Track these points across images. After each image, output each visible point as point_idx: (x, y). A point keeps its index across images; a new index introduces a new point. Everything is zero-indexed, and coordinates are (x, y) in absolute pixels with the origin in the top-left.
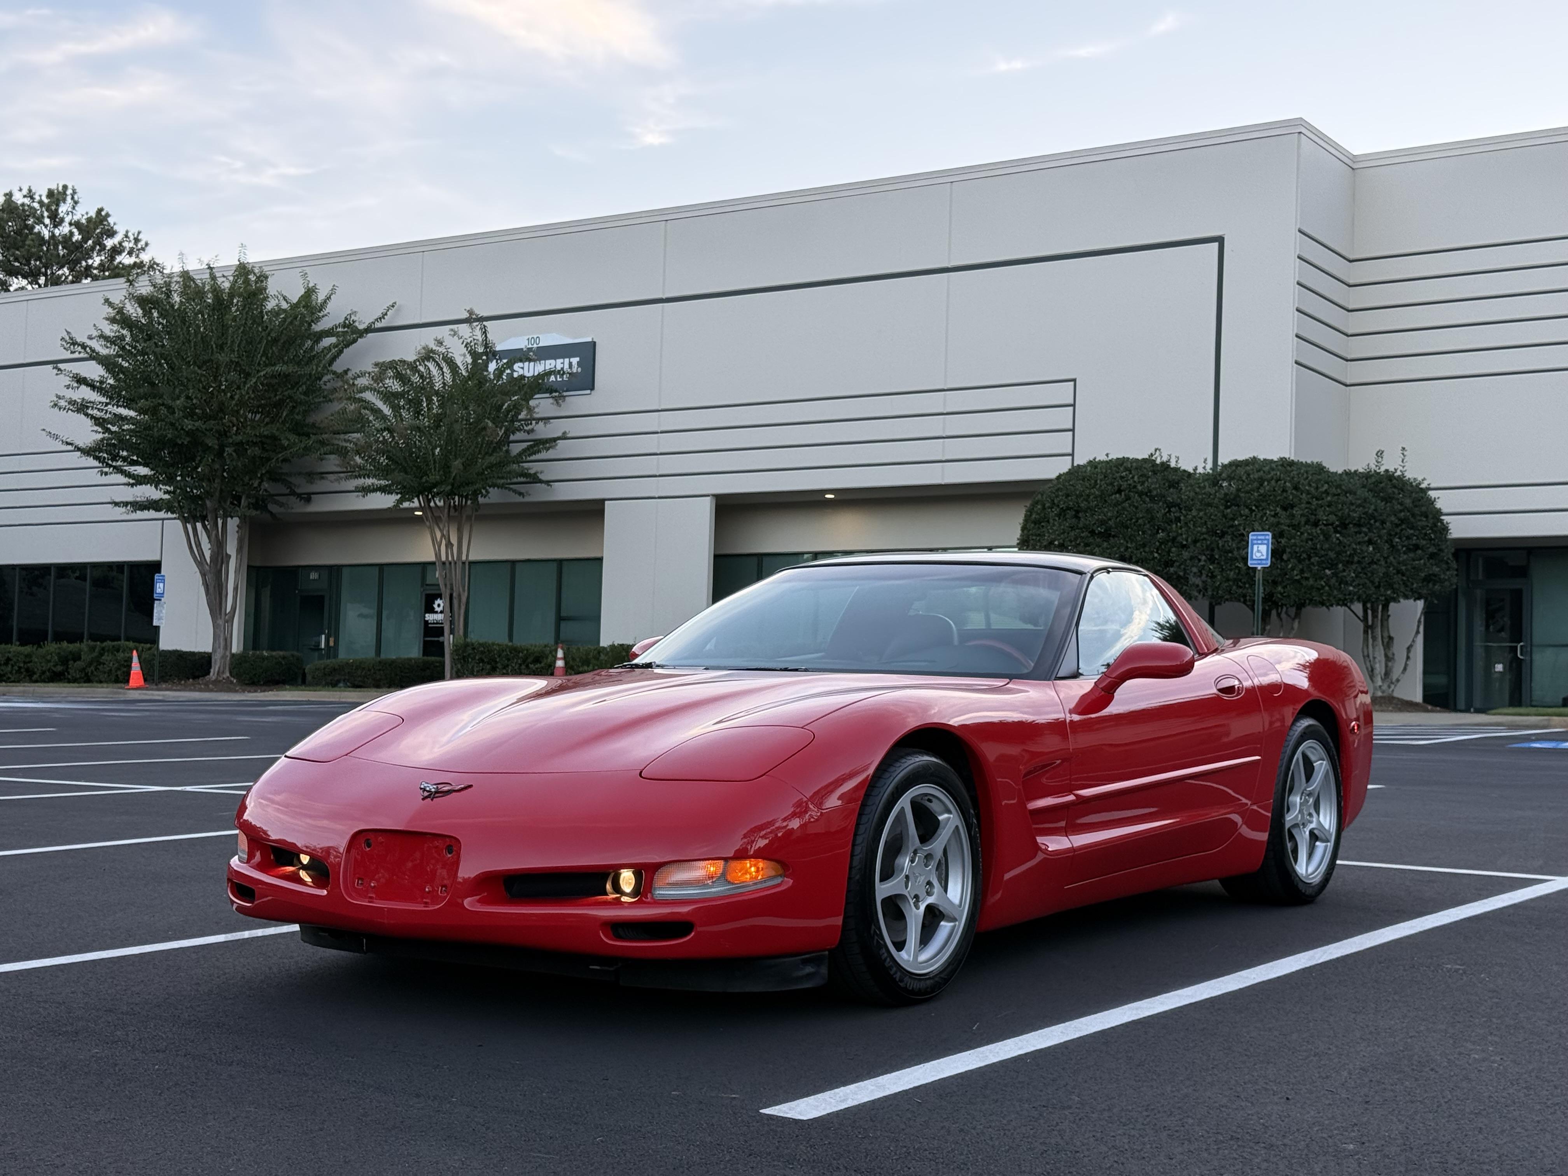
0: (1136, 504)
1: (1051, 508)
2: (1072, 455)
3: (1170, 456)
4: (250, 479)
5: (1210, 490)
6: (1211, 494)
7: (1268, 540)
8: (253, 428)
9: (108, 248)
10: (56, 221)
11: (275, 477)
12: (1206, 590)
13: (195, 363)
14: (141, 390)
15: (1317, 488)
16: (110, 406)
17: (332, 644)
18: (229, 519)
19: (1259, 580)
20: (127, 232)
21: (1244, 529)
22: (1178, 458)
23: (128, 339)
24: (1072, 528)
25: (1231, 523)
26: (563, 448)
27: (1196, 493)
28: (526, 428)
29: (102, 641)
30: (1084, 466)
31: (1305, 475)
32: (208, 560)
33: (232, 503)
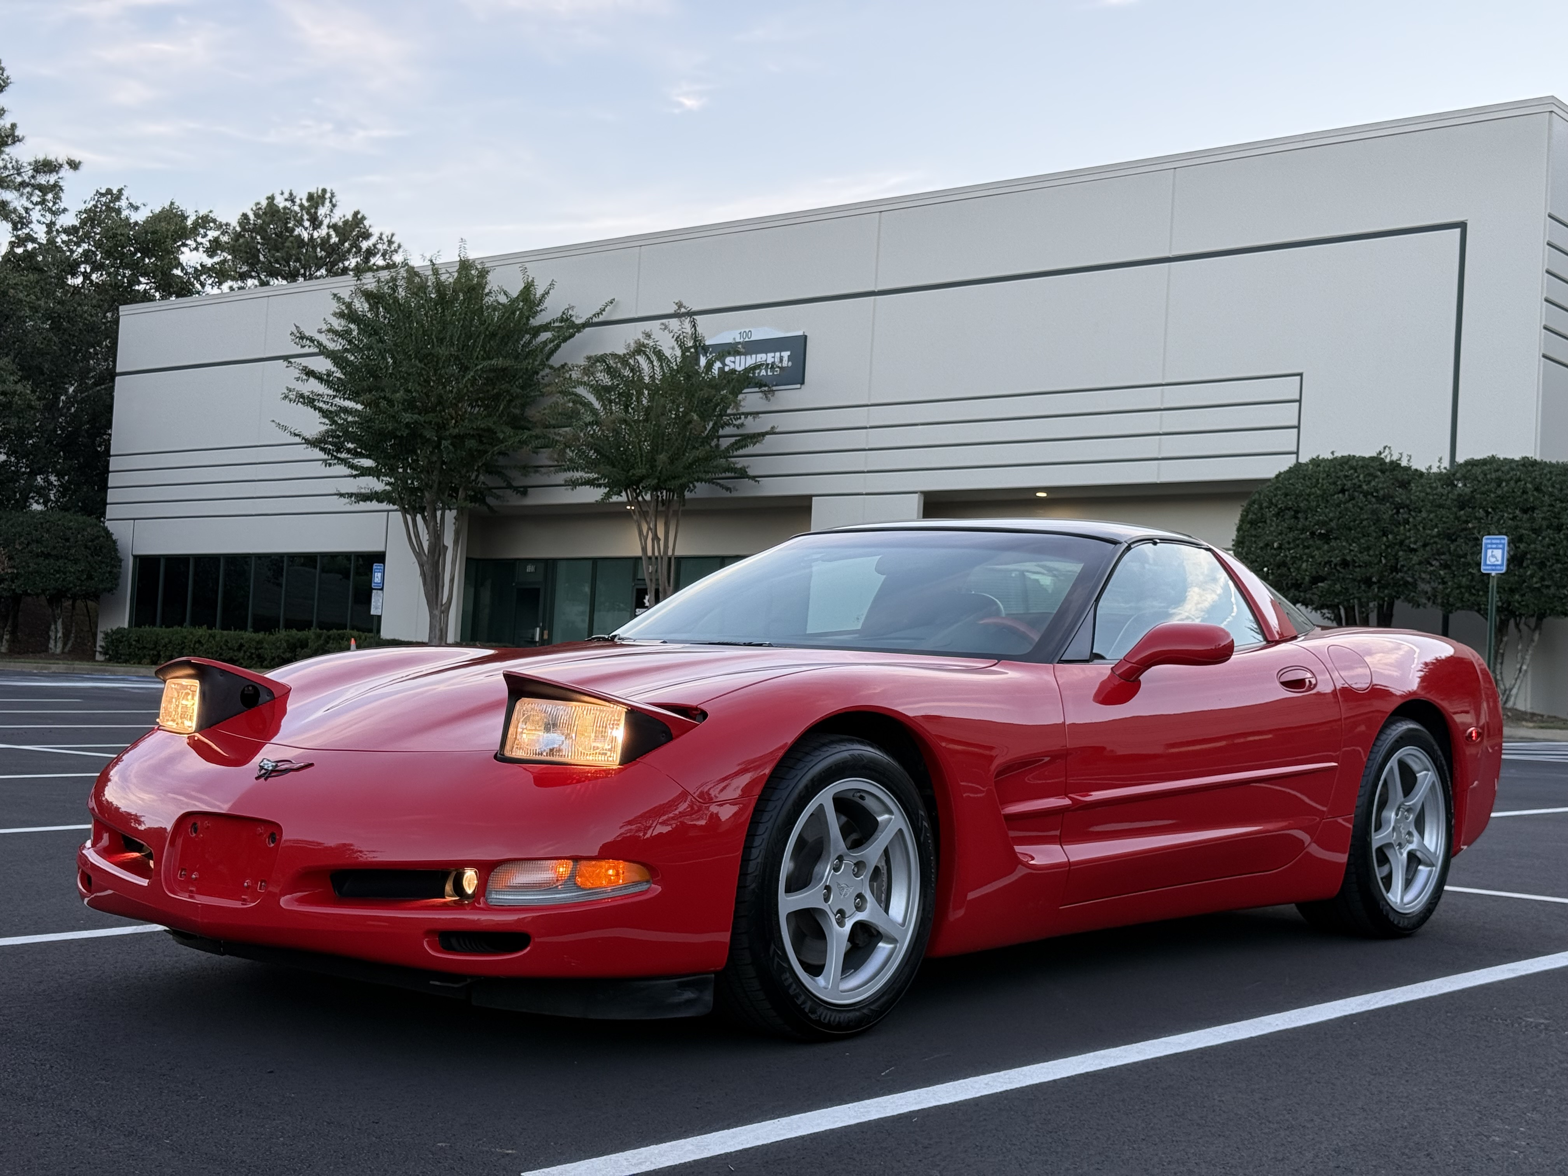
0: (1360, 505)
1: (1269, 508)
2: (1297, 453)
3: (1401, 454)
4: (467, 472)
5: (1442, 490)
6: (1443, 495)
7: (1504, 544)
8: (471, 421)
9: (363, 250)
10: (316, 223)
11: (491, 469)
12: (1435, 596)
13: (416, 357)
14: (365, 383)
15: (1561, 490)
16: (337, 399)
17: (546, 637)
18: (447, 512)
19: (1493, 587)
20: (381, 234)
21: (1479, 533)
22: (1410, 457)
23: (355, 333)
24: (1291, 529)
25: (1464, 526)
26: (769, 444)
27: (1427, 494)
28: (734, 422)
29: (329, 629)
30: (1306, 464)
31: (1548, 476)
32: (426, 551)
33: (450, 495)
